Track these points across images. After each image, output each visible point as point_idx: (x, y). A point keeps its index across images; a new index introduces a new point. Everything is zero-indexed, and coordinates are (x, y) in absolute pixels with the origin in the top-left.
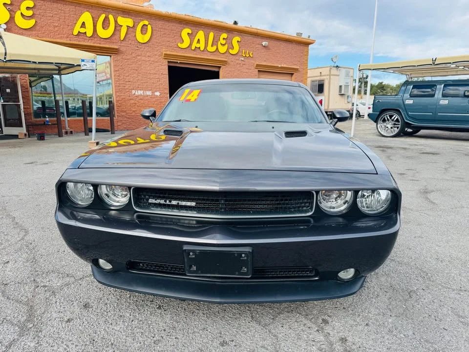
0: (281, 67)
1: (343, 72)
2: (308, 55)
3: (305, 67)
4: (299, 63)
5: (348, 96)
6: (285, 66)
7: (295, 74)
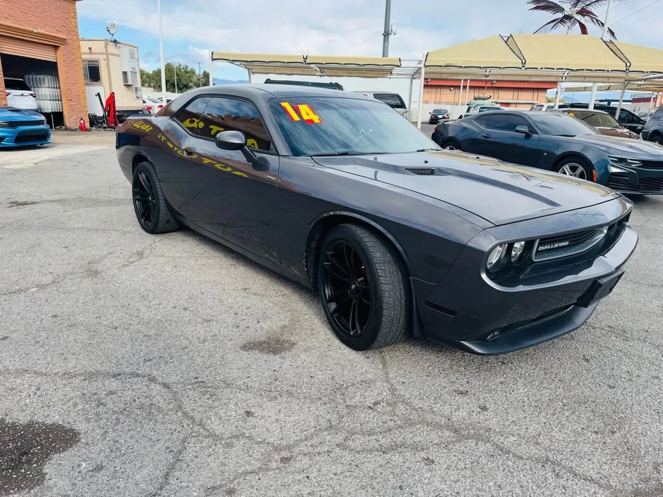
0: (37, 33)
1: (125, 51)
2: (76, 18)
3: (75, 38)
4: (64, 29)
5: (136, 88)
6: (42, 31)
7: (62, 47)
